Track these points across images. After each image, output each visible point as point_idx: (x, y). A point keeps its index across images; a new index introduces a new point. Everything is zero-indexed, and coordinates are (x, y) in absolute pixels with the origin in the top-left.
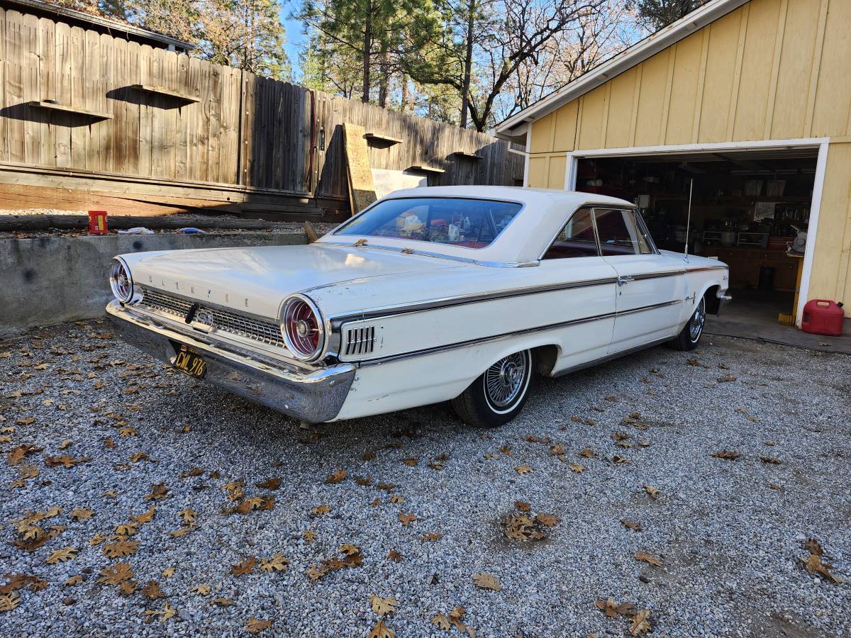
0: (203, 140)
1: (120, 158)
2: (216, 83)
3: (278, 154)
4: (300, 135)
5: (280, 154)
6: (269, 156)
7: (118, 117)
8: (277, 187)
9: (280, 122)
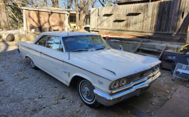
0: (143, 21)
1: (127, 27)
2: (147, 7)
3: (164, 22)
4: (173, 15)
5: (165, 22)
6: (161, 23)
7: (127, 19)
8: (162, 31)
9: (166, 13)
